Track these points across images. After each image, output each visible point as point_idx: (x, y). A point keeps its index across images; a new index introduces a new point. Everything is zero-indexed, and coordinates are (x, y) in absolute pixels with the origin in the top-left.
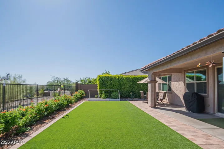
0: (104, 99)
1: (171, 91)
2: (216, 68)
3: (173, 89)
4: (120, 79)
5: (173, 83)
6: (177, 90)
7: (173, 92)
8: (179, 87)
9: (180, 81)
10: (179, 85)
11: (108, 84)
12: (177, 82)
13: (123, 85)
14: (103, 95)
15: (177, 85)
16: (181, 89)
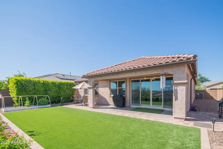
0: (30, 107)
1: (97, 94)
2: (131, 80)
3: (100, 93)
4: (46, 84)
5: (99, 88)
6: (103, 94)
7: (99, 95)
8: (105, 91)
9: (106, 87)
10: (105, 90)
11: (31, 89)
12: (103, 88)
13: (48, 90)
14: (27, 102)
15: (104, 90)
16: (107, 93)
